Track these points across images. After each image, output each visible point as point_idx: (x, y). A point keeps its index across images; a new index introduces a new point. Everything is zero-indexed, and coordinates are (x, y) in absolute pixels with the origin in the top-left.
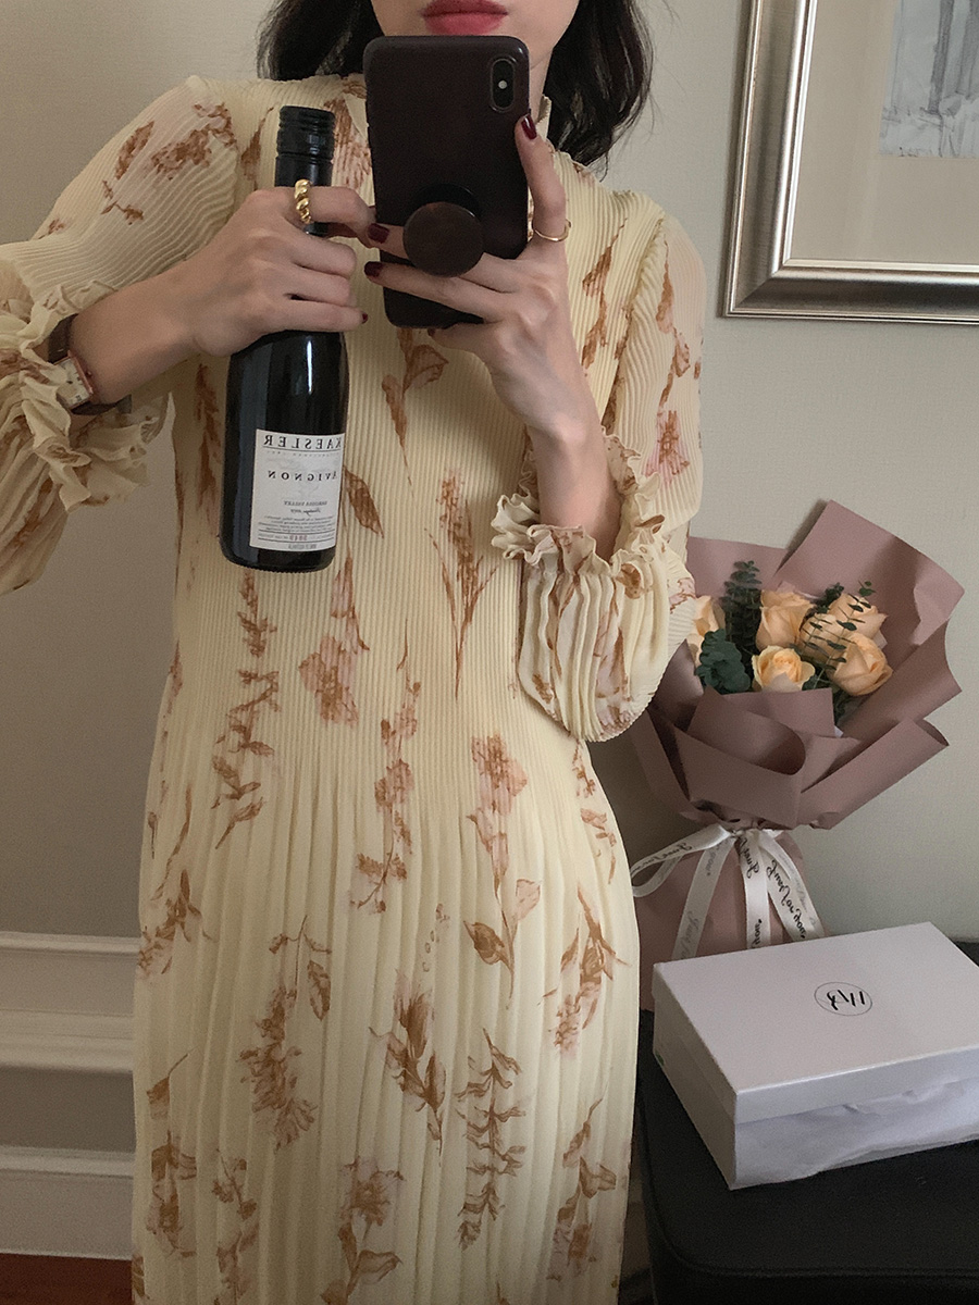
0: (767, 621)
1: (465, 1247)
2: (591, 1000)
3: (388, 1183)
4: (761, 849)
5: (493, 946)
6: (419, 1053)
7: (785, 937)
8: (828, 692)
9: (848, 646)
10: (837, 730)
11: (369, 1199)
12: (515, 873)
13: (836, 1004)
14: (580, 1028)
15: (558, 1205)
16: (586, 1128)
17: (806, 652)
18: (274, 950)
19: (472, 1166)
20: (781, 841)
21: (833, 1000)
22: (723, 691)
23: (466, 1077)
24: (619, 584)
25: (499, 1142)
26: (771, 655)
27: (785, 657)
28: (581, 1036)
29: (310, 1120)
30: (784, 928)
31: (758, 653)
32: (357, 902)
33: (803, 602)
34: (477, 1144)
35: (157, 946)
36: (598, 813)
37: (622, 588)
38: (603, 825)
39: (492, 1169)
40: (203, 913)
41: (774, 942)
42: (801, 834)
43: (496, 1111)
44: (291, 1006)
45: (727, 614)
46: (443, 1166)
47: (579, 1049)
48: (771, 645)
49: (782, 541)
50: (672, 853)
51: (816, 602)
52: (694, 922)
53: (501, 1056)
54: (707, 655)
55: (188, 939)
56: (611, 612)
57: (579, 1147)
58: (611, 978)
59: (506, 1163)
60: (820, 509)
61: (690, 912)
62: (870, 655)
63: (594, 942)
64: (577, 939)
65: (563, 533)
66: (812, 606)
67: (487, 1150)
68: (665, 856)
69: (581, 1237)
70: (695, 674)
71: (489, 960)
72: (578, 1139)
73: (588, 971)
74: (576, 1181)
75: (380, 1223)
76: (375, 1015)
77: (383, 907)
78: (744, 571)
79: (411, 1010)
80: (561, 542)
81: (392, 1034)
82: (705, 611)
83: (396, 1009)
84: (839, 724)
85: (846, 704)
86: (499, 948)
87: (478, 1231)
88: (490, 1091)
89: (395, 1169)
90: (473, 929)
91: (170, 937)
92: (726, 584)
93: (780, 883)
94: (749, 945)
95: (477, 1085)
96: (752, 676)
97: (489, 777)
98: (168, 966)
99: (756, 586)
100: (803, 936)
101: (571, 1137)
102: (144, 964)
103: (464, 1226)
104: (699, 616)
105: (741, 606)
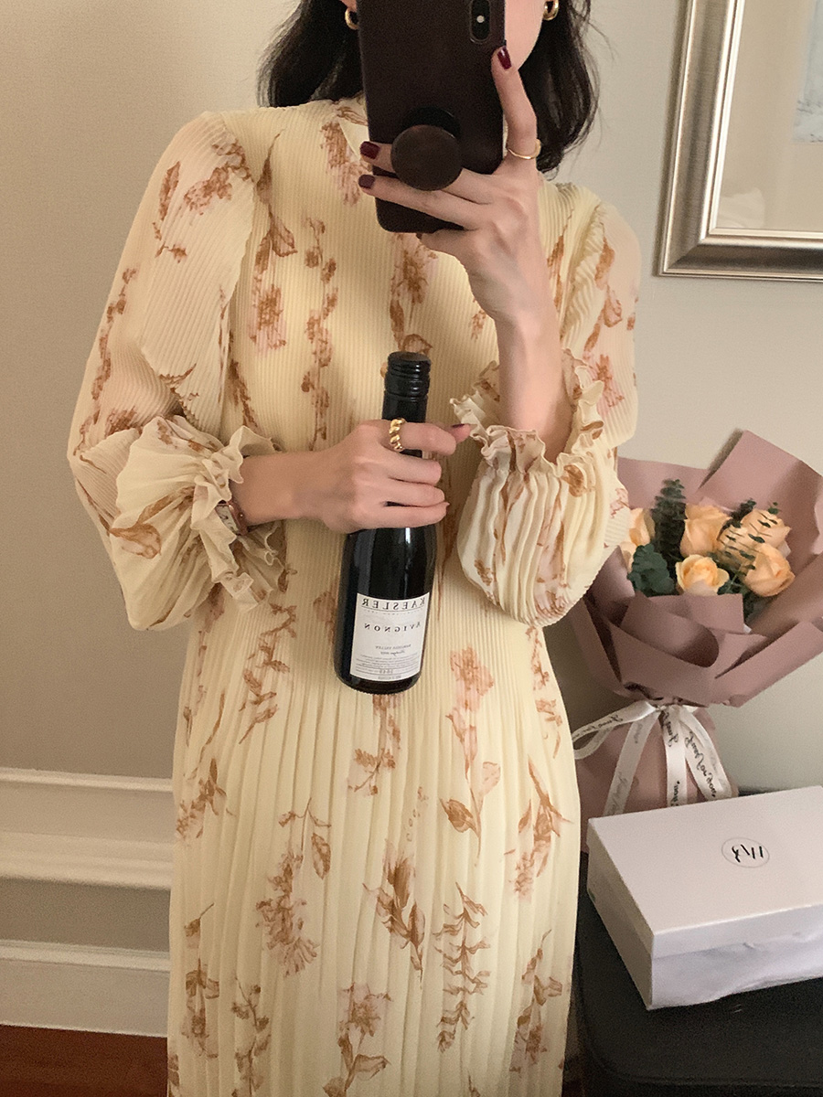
0: (690, 532)
1: (443, 1051)
2: (543, 855)
3: (379, 1005)
4: (681, 722)
5: (464, 818)
6: (404, 904)
7: (700, 797)
8: (739, 597)
9: (757, 556)
10: (747, 629)
11: (363, 1016)
12: (482, 756)
13: (739, 857)
14: (535, 878)
15: (518, 1014)
16: (540, 953)
17: (722, 560)
18: (283, 824)
19: (448, 988)
20: (697, 715)
21: (736, 853)
22: (650, 593)
23: (443, 920)
24: (563, 481)
25: (468, 968)
26: (692, 564)
27: (704, 565)
28: (535, 883)
29: (314, 955)
30: (698, 788)
31: (682, 559)
32: (354, 787)
33: (721, 515)
34: (452, 972)
35: (193, 816)
36: (549, 700)
37: (566, 486)
38: (553, 710)
39: (464, 990)
40: (227, 794)
41: (690, 801)
42: (714, 710)
43: (467, 945)
44: (298, 867)
45: (656, 524)
46: (424, 988)
47: (534, 895)
48: (693, 554)
49: (705, 463)
50: (605, 724)
51: (733, 514)
52: (623, 781)
53: (470, 903)
54: (638, 564)
55: (216, 814)
56: (555, 507)
57: (534, 968)
58: (559, 835)
59: (475, 985)
60: (736, 438)
61: (620, 773)
62: (776, 564)
63: (545, 808)
64: (530, 807)
65: (518, 435)
66: (728, 518)
67: (461, 975)
68: (600, 725)
69: (535, 1036)
70: (628, 578)
71: (462, 829)
72: (533, 962)
73: (540, 832)
74: (532, 994)
75: (372, 1033)
76: (367, 874)
77: (375, 790)
78: (672, 488)
79: (397, 870)
80: (516, 443)
81: (381, 889)
82: (638, 521)
83: (384, 870)
84: (748, 620)
85: (754, 605)
86: (468, 819)
87: (454, 1038)
88: (462, 931)
89: (384, 992)
90: (447, 806)
91: (202, 809)
92: (657, 498)
93: (696, 751)
94: (669, 802)
95: (451, 926)
96: (676, 580)
97: (463, 682)
98: (201, 833)
99: (683, 501)
100: (714, 795)
101: (529, 959)
102: (181, 829)
103: (442, 1035)
104: (633, 526)
105: (669, 517)
